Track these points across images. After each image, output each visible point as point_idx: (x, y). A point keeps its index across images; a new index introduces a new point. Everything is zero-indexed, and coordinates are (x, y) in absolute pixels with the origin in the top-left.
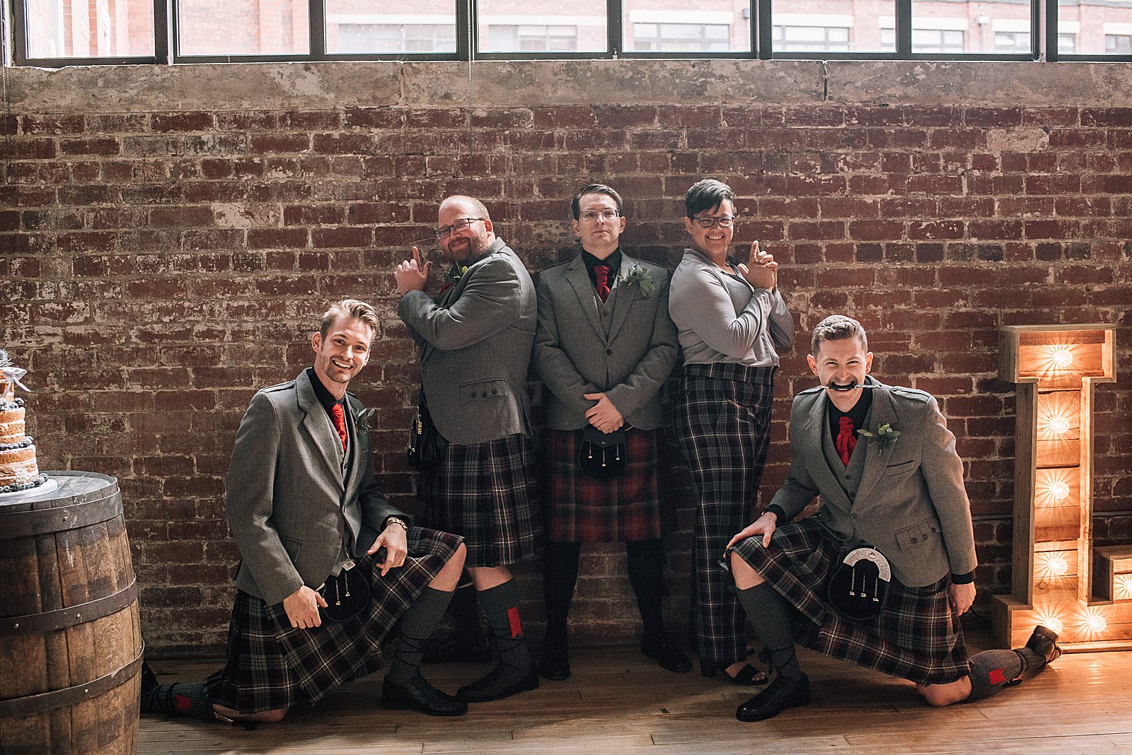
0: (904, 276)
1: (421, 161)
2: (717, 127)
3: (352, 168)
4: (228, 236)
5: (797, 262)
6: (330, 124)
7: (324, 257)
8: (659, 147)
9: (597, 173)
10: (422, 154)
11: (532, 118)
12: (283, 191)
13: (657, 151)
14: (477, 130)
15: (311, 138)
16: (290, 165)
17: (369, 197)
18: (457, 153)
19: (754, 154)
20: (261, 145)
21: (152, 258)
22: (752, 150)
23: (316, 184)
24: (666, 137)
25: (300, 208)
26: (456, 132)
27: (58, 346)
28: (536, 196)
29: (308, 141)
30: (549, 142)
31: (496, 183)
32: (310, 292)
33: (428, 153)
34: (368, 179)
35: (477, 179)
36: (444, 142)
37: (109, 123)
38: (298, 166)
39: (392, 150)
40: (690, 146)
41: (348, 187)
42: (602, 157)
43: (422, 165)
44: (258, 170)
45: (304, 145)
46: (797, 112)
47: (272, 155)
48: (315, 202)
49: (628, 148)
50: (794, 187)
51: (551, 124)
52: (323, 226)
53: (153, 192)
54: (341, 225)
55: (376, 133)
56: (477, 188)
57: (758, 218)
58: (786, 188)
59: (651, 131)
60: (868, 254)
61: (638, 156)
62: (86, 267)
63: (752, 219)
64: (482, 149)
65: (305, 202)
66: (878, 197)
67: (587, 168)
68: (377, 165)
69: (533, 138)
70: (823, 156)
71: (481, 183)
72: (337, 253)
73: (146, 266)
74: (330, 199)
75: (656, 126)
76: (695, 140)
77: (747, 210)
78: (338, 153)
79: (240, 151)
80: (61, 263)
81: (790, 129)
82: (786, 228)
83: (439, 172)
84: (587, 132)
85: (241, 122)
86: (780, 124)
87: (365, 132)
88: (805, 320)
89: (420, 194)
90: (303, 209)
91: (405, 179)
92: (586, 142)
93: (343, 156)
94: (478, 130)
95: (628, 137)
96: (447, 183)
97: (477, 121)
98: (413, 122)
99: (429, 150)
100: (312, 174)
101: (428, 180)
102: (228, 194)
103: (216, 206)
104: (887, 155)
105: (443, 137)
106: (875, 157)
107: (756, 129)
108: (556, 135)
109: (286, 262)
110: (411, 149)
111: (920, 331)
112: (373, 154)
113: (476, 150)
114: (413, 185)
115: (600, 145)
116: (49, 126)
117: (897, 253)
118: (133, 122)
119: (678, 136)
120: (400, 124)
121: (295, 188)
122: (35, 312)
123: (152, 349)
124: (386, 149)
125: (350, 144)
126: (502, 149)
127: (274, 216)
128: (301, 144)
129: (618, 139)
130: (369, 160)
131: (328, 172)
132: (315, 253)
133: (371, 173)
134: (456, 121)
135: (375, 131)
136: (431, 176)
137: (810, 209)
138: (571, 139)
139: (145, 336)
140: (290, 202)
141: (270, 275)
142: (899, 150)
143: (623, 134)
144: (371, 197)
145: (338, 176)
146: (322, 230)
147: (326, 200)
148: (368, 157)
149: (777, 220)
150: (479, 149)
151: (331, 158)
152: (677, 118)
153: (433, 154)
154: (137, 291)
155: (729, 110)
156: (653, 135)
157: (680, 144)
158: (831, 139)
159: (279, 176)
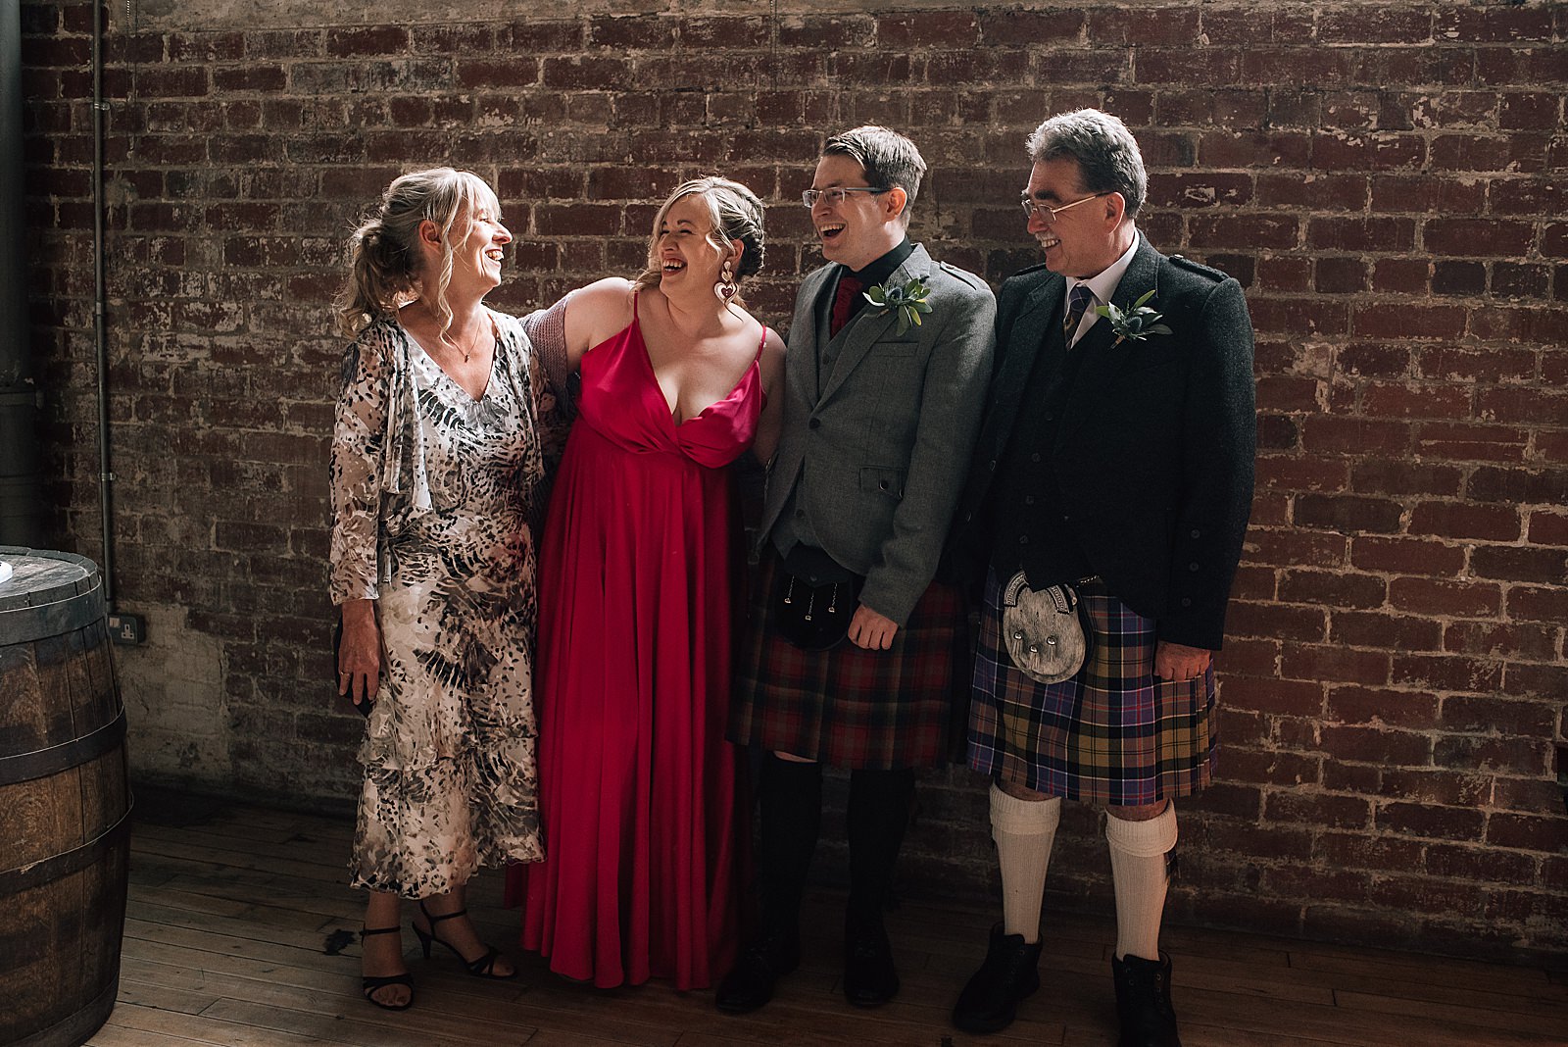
0: (1524, 323)
1: (699, 101)
2: (1190, 45)
3: (596, 111)
5: (1318, 290)
6: (569, 43)
7: (552, 249)
8: (1084, 80)
9: (976, 123)
10: (701, 90)
11: (875, 30)
12: (498, 146)
13: (1080, 86)
14: (787, 50)
15: (541, 65)
16: (509, 107)
17: (619, 158)
18: (755, 87)
19: (1253, 94)
20: (472, 76)
21: (322, 243)
22: (1252, 86)
23: (545, 137)
24: (1098, 62)
25: (521, 172)
26: (754, 53)
27: (205, 365)
29: (537, 70)
30: (901, 71)
31: (812, 139)
32: (529, 302)
33: (710, 88)
34: (620, 129)
35: (783, 131)
36: (734, 70)
37: (276, 44)
38: (521, 108)
39: (656, 83)
40: (1140, 78)
41: (590, 140)
42: (986, 96)
43: (698, 109)
44: (464, 113)
45: (529, 75)
46: (1341, 18)
47: (485, 91)
48: (543, 164)
49: (1030, 82)
50: (1325, 153)
51: (905, 40)
52: (553, 202)
53: (326, 146)
54: (577, 201)
55: (635, 56)
56: (780, 145)
57: (1253, 208)
58: (1310, 154)
59: (1073, 53)
60: (1455, 279)
61: (1047, 96)
62: (240, 253)
63: (1242, 209)
64: (793, 82)
65: (529, 164)
66: (1487, 176)
67: (960, 116)
68: (633, 106)
69: (874, 64)
70: (1385, 98)
71: (788, 138)
72: (569, 244)
73: (314, 253)
74: (563, 160)
75: (1083, 43)
76: (1150, 69)
77: (1233, 193)
78: (578, 88)
79: (443, 85)
80: (210, 246)
81: (1326, 48)
82: (1303, 227)
83: (725, 119)
84: (964, 55)
85: (445, 41)
86: (1308, 40)
87: (618, 55)
88: (1325, 392)
89: (695, 155)
90: (526, 175)
91: (673, 128)
92: (962, 71)
93: (585, 92)
94: (790, 50)
95: (1033, 62)
96: (736, 137)
97: (788, 36)
98: (690, 38)
99: (712, 83)
100: (539, 121)
101: (707, 132)
102: (423, 150)
104: (1511, 97)
105: (734, 63)
106: (1488, 100)
107: (1260, 48)
108: (912, 58)
110: (684, 81)
111: (1546, 428)
112: (627, 90)
113: (783, 83)
114: (684, 140)
115: (985, 76)
116: (200, 49)
117: (1510, 281)
118: (301, 43)
119: (1119, 60)
120: (670, 41)
121: (515, 142)
122: (177, 313)
123: (319, 375)
124: (648, 82)
125: (596, 75)
126: (824, 82)
128: (525, 75)
129: (1015, 66)
130: (621, 99)
131: (562, 118)
132: (538, 243)
133: (625, 121)
134: (754, 37)
135: (633, 52)
136: (713, 125)
137: (1351, 194)
138: (937, 65)
139: (311, 355)
140: (507, 163)
142: (1537, 88)
143: (1025, 57)
144: (623, 157)
145: (577, 123)
146: (550, 208)
147: (558, 161)
148: (621, 95)
149: (1288, 213)
150: (788, 82)
151: (567, 96)
152: (1119, 29)
153: (718, 90)
154: (301, 290)
155: (1216, 15)
156: (1076, 60)
157: (1122, 76)
158: (1403, 67)
159: (493, 123)
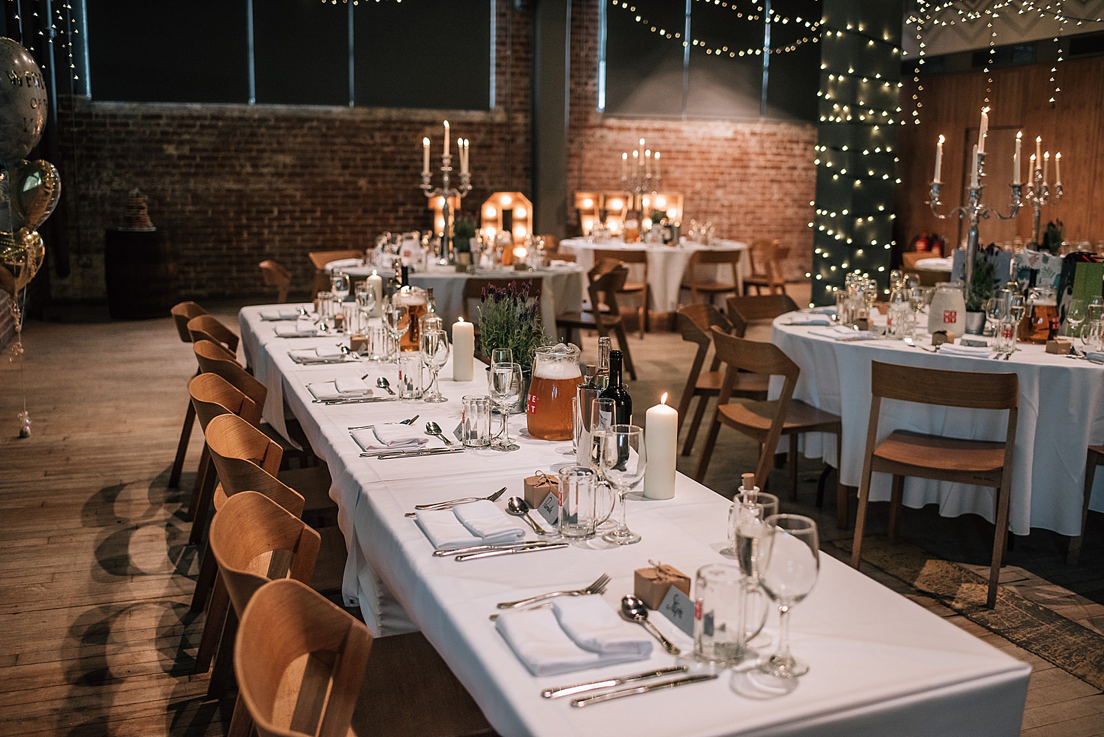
0: (398, 175)
3: (211, 135)
4: (170, 157)
12: (188, 142)
16: (189, 133)
18: (248, 131)
20: (180, 126)
21: (143, 163)
23: (200, 140)
25: (194, 148)
27: (109, 193)
28: (275, 146)
30: (279, 128)
34: (218, 139)
37: (126, 116)
38: (194, 134)
39: (226, 129)
41: (211, 141)
44: (179, 134)
47: (184, 130)
48: (200, 146)
50: (360, 145)
52: (203, 154)
53: (142, 141)
54: (209, 154)
55: (220, 123)
60: (385, 167)
62: (118, 166)
65: (196, 146)
66: (389, 149)
68: (221, 134)
73: (140, 166)
74: (205, 145)
75: (315, 124)
76: (328, 128)
78: (207, 130)
79: (173, 128)
80: (110, 164)
90: (196, 148)
92: (292, 128)
93: (209, 130)
97: (255, 120)
100: (198, 136)
102: (169, 142)
103: (165, 146)
104: (391, 135)
105: (243, 125)
106: (388, 135)
109: (190, 166)
110: (232, 129)
112: (219, 130)
116: (104, 116)
117: (396, 167)
118: (135, 117)
121: (193, 141)
122: (100, 182)
124: (224, 129)
125: (211, 127)
126: (263, 130)
127: (186, 150)
128: (193, 126)
129: (302, 127)
131: (204, 136)
132: (200, 163)
133: (219, 137)
137: (365, 152)
138: (286, 127)
140: (191, 146)
141: (184, 170)
142: (395, 133)
144: (219, 145)
145: (207, 137)
146: (202, 156)
147: (203, 146)
148: (217, 131)
150: (256, 130)
151: (205, 131)
153: (240, 131)
154: (137, 175)
158: (373, 129)
159: (186, 137)
